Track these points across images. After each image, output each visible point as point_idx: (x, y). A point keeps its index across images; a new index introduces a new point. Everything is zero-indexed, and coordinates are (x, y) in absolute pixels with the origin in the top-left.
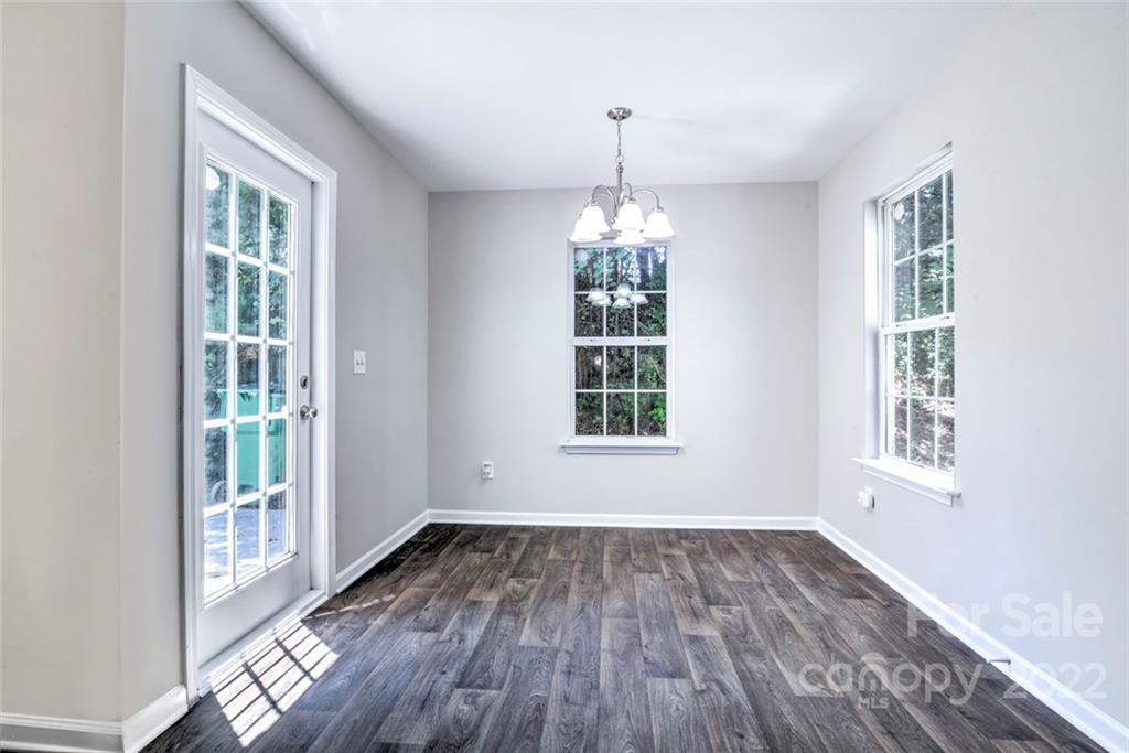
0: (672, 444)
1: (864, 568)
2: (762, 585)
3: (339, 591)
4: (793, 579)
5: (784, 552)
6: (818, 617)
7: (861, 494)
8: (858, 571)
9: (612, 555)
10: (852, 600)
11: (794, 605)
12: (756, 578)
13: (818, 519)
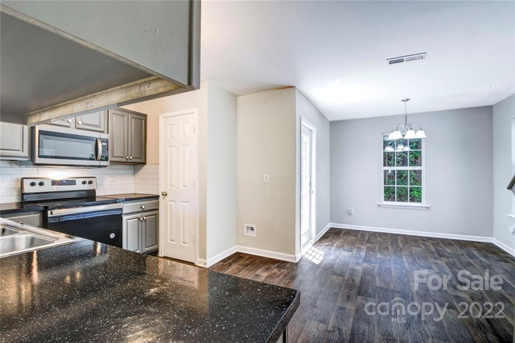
0: (424, 206)
1: (510, 254)
2: (463, 255)
3: (317, 240)
4: (477, 255)
5: (474, 247)
6: (485, 264)
7: (510, 228)
8: (507, 256)
9: (401, 241)
10: (501, 263)
11: (475, 260)
12: (460, 253)
13: (493, 238)
